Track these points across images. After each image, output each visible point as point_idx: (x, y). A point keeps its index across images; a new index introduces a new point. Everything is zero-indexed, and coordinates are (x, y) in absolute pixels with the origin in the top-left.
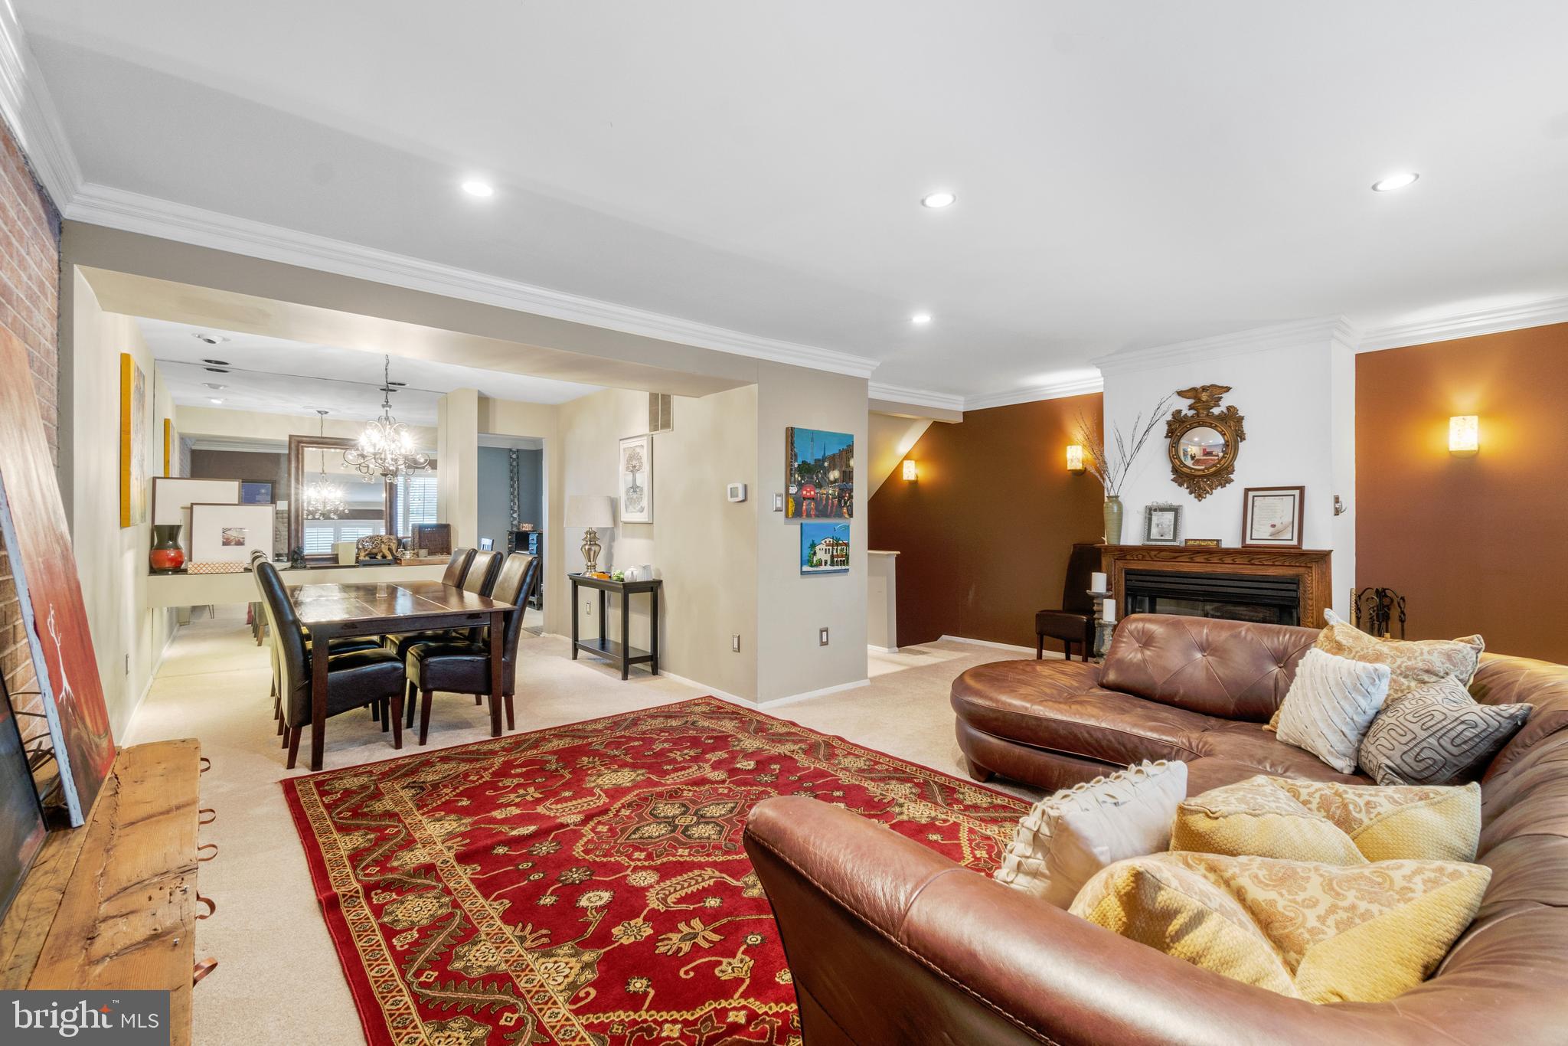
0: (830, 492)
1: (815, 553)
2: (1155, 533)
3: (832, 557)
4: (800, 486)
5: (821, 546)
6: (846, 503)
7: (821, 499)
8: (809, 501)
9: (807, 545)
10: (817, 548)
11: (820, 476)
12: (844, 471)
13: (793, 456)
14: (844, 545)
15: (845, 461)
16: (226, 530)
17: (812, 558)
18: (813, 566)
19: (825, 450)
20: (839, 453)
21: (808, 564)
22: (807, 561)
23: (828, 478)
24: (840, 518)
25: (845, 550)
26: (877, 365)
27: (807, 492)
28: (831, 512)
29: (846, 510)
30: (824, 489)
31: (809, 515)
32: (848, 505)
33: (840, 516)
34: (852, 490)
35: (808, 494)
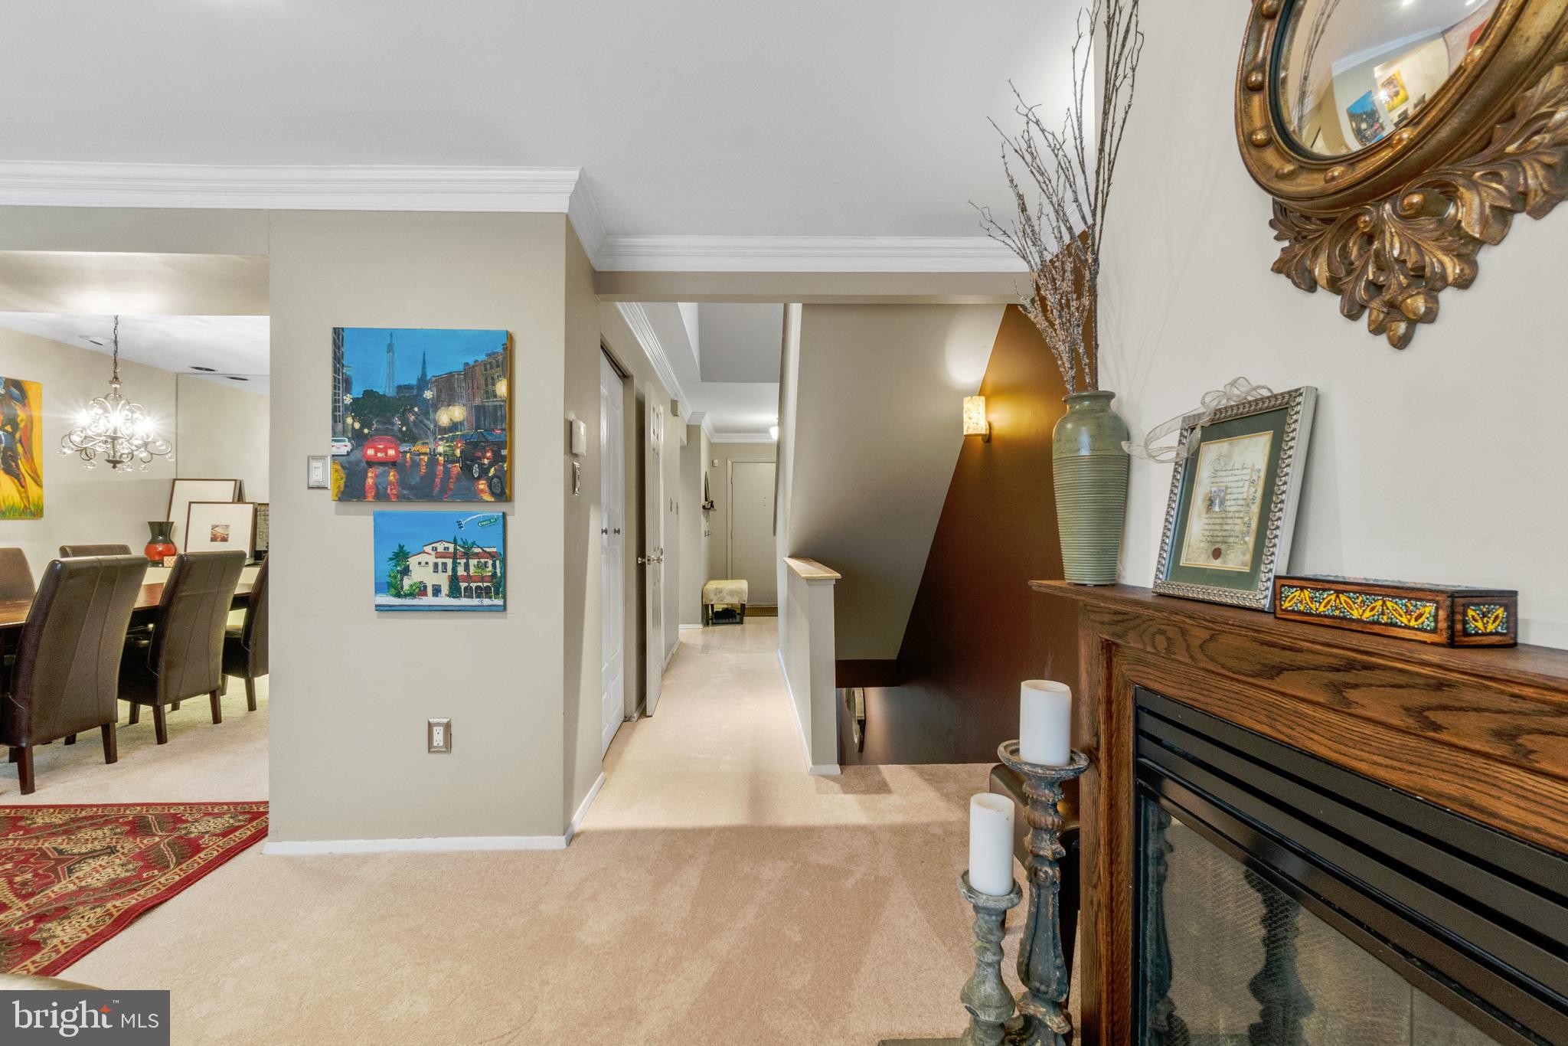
0: (440, 449)
1: (406, 571)
2: (1195, 555)
3: (454, 580)
4: (358, 438)
5: (423, 558)
6: (484, 471)
7: (416, 465)
8: (381, 469)
9: (391, 555)
10: (413, 562)
11: (412, 418)
12: (484, 407)
13: (342, 382)
14: (491, 555)
15: (487, 385)
16: (214, 527)
17: (402, 580)
18: (406, 596)
19: (424, 368)
20: (469, 372)
21: (393, 591)
22: (390, 585)
23: (435, 423)
24: (471, 501)
25: (494, 566)
26: (577, 177)
27: (377, 450)
28: (444, 490)
29: (490, 487)
30: (424, 444)
31: (381, 496)
32: (494, 476)
33: (473, 497)
34: (502, 445)
35: (380, 455)
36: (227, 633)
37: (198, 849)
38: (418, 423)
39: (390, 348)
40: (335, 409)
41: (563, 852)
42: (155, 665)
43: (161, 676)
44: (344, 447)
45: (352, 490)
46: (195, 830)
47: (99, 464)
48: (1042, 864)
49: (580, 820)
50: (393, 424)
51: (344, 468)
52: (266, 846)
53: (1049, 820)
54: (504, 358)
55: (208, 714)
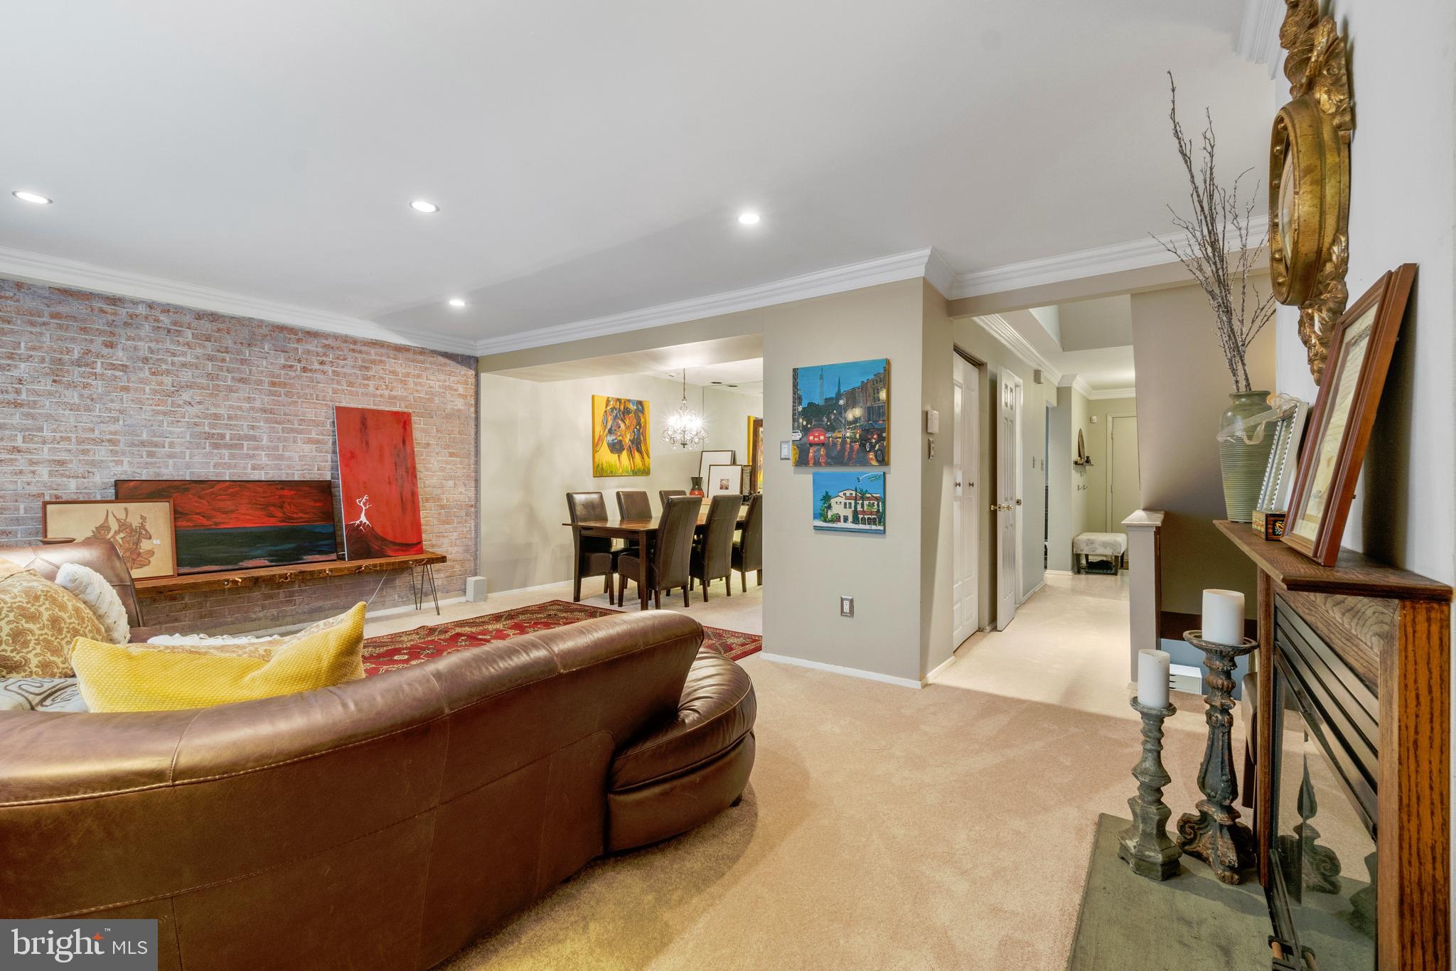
0: (848, 435)
1: (829, 507)
3: (855, 513)
4: (806, 431)
5: (838, 499)
6: (872, 447)
7: (835, 444)
8: (817, 448)
9: (821, 497)
10: (833, 501)
11: (833, 417)
12: (872, 407)
13: (797, 399)
14: (876, 499)
15: (874, 394)
16: (722, 480)
17: (827, 512)
18: (829, 521)
19: (839, 387)
20: (864, 386)
21: (822, 518)
22: (821, 515)
23: (845, 418)
24: (865, 466)
25: (878, 505)
26: (930, 253)
27: (815, 437)
28: (850, 458)
29: (876, 456)
30: (839, 432)
31: (817, 463)
32: (878, 450)
33: (865, 463)
34: (883, 430)
35: (816, 439)
36: (733, 544)
37: (732, 649)
38: (836, 419)
39: (821, 377)
40: (794, 415)
41: (919, 690)
42: (703, 558)
43: (706, 564)
44: (798, 436)
45: (802, 460)
46: (730, 641)
47: (678, 445)
48: (1215, 712)
49: (933, 676)
50: (823, 421)
51: (798, 447)
52: (760, 654)
53: (1220, 682)
54: (885, 376)
55: (725, 591)
